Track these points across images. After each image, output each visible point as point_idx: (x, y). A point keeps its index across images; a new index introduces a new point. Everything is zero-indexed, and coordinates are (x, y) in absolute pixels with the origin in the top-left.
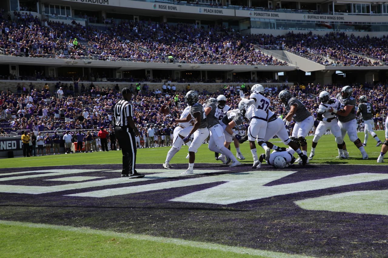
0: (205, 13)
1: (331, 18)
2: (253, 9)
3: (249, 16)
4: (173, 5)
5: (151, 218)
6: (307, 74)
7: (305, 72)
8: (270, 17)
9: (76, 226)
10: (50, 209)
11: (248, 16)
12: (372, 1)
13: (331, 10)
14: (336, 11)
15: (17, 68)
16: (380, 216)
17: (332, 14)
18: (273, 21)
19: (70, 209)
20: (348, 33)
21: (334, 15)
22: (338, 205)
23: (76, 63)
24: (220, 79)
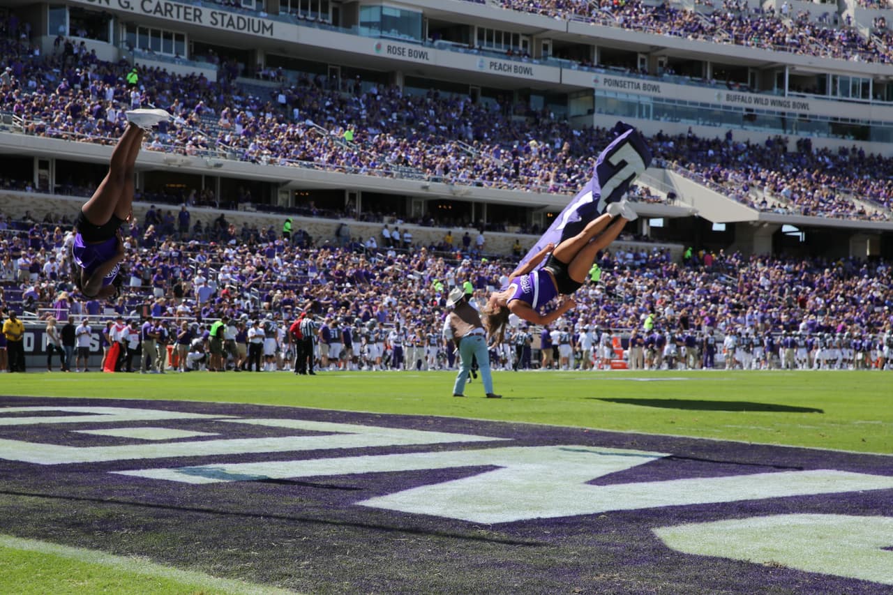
0: (493, 71)
1: (781, 104)
2: (603, 71)
4: (420, 48)
5: (304, 545)
6: (716, 227)
7: (711, 224)
8: (641, 91)
9: (118, 553)
10: (68, 504)
11: (591, 85)
12: (876, 72)
13: (781, 86)
14: (791, 88)
15: (52, 167)
16: (857, 581)
17: (783, 95)
18: (645, 101)
19: (116, 509)
21: (786, 98)
22: (757, 545)
23: (188, 163)
24: (516, 225)
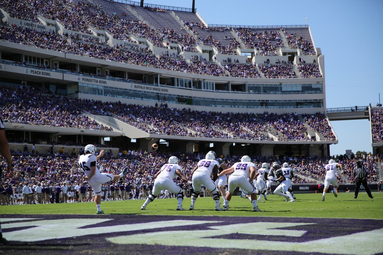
0: (32, 74)
1: (157, 89)
2: (82, 75)
3: (77, 81)
6: (132, 141)
8: (98, 84)
12: (193, 77)
13: (157, 82)
14: (161, 83)
18: (100, 88)
20: (172, 105)
21: (159, 87)
24: (44, 141)
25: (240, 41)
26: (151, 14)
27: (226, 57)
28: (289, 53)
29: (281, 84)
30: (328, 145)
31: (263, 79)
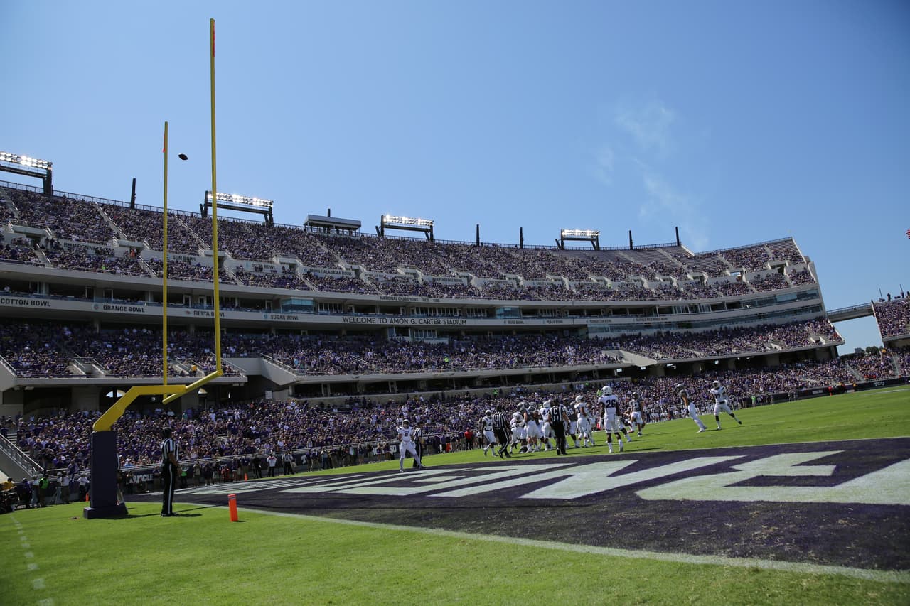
0: (548, 324)
1: (657, 319)
2: (589, 317)
4: (520, 320)
5: (501, 517)
6: (642, 369)
7: (640, 368)
8: (604, 323)
9: (432, 528)
10: (412, 511)
11: (585, 323)
12: (689, 303)
13: (656, 313)
14: (659, 313)
16: (716, 502)
17: (657, 316)
18: (606, 326)
19: (429, 510)
20: (673, 331)
21: (659, 317)
22: (677, 493)
24: (565, 379)
25: (727, 263)
26: (641, 254)
27: (715, 280)
28: (778, 266)
29: (775, 296)
30: (835, 347)
31: (757, 294)
